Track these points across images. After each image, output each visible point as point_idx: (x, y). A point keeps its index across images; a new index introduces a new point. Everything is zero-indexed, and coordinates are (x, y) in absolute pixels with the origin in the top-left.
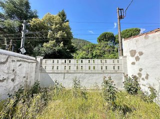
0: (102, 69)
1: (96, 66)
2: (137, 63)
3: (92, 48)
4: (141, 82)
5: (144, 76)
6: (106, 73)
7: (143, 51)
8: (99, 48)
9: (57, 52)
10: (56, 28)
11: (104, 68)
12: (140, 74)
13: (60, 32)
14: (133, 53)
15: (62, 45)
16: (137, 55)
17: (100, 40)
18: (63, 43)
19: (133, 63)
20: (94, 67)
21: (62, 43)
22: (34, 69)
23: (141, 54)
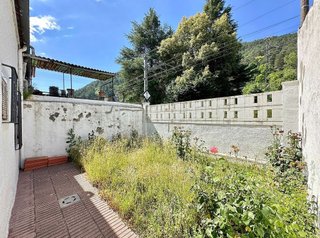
0: (225, 117)
1: (214, 112)
6: (234, 125)
9: (197, 88)
10: (197, 42)
11: (231, 115)
13: (203, 47)
15: (206, 72)
18: (210, 69)
20: (211, 114)
21: (207, 67)
22: (141, 118)
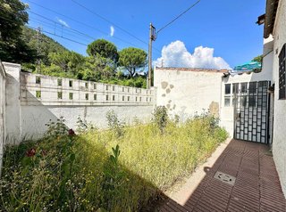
1: (130, 97)
2: (167, 95)
3: (76, 62)
4: (169, 112)
5: (171, 107)
7: (174, 85)
8: (92, 66)
12: (169, 106)
14: (164, 85)
16: (168, 87)
17: (92, 51)
19: (164, 95)
23: (172, 87)
